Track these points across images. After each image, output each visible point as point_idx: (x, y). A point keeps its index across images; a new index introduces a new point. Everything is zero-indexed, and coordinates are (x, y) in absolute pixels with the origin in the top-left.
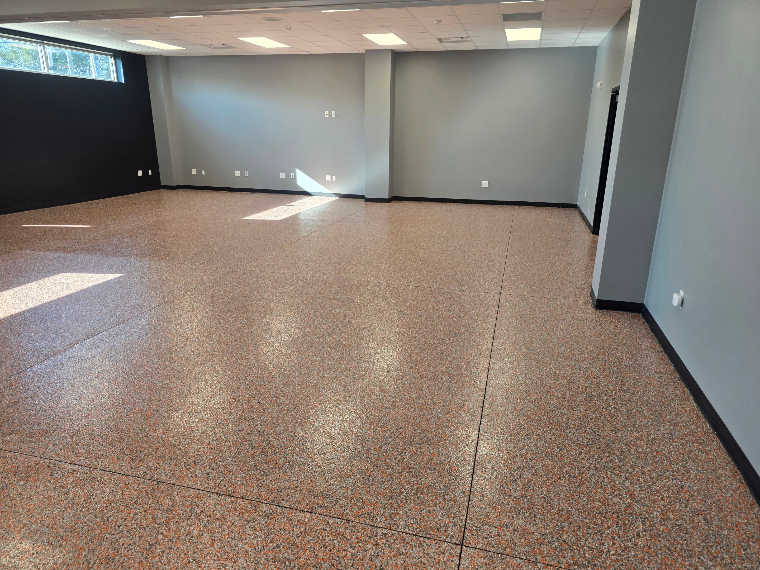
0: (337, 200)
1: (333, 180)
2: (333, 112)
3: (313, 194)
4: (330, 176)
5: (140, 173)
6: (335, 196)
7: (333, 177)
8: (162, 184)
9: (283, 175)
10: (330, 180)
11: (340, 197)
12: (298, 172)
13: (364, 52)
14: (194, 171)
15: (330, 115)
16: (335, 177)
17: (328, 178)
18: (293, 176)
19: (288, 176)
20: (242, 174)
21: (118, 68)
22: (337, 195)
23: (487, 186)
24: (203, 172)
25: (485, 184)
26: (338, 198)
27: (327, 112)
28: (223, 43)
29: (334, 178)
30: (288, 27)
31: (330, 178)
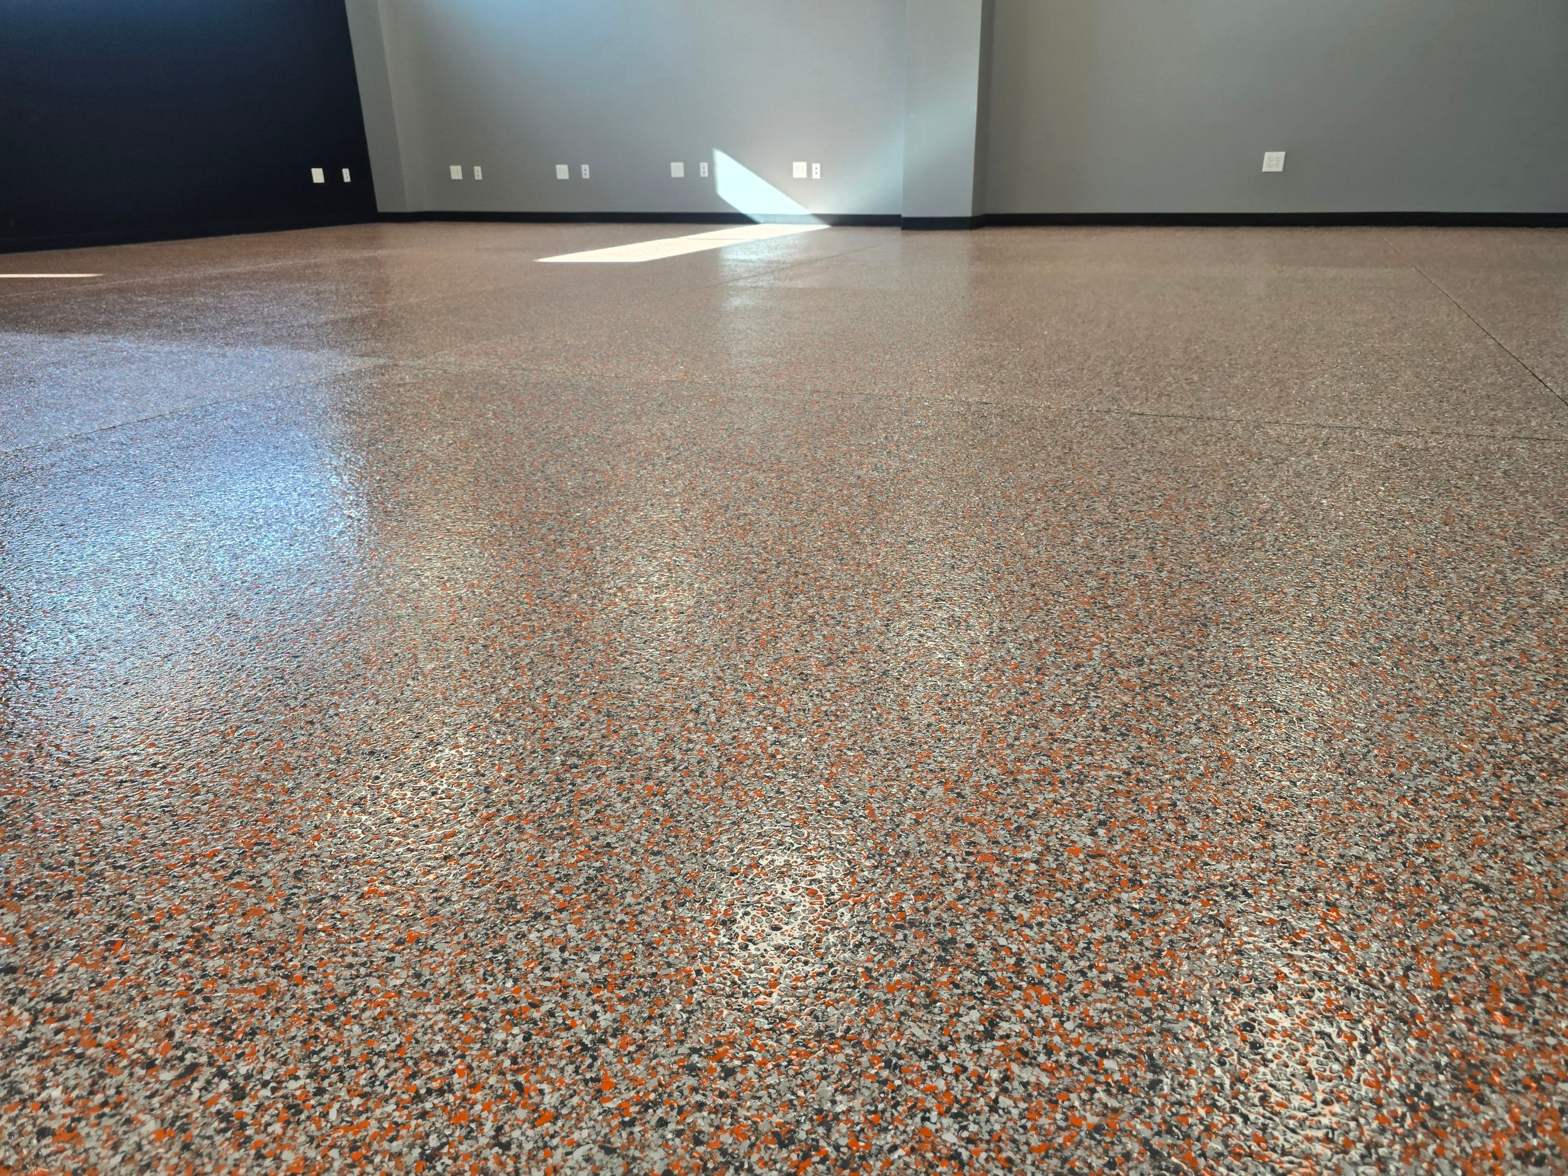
1: (814, 176)
3: (756, 218)
4: (805, 164)
5: (318, 176)
6: (818, 221)
8: (382, 207)
9: (677, 170)
10: (804, 175)
12: (722, 159)
14: (456, 172)
16: (818, 165)
17: (799, 170)
18: (707, 171)
19: (692, 169)
20: (575, 171)
22: (823, 218)
23: (1280, 169)
24: (478, 172)
25: (1273, 161)
26: (826, 227)
29: (816, 167)
31: (805, 169)
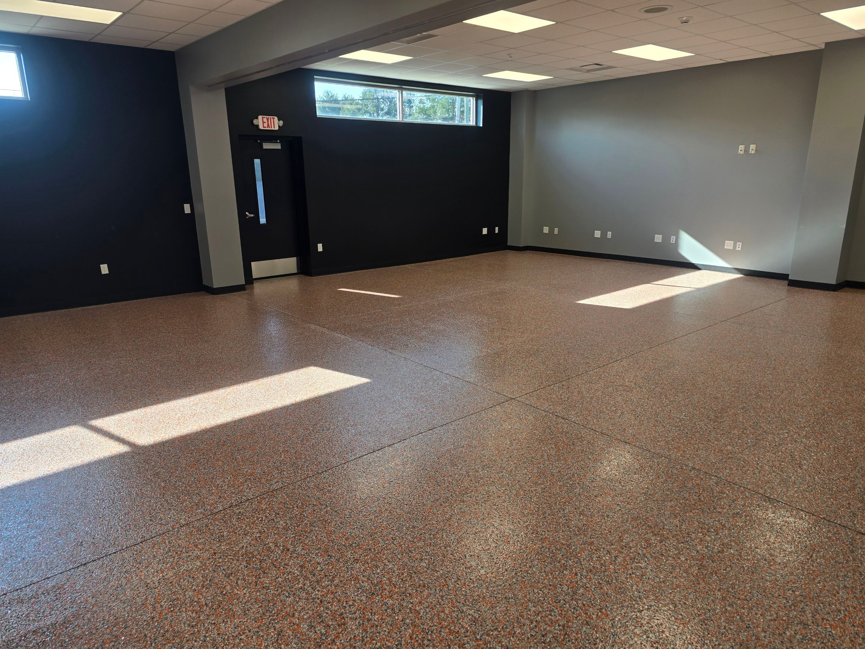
0: (741, 278)
1: (737, 249)
2: (753, 147)
3: (700, 267)
4: (732, 242)
5: (485, 231)
6: (736, 272)
7: (738, 243)
8: (509, 243)
9: (658, 238)
10: (732, 248)
11: (745, 275)
12: (684, 235)
13: (823, 46)
14: (546, 230)
15: (746, 151)
16: (741, 244)
17: (729, 245)
18: (674, 240)
19: (666, 239)
20: (604, 234)
21: (478, 110)
22: (740, 271)
24: (556, 231)
27: (742, 147)
28: (597, 62)
29: (739, 245)
30: (684, 19)
31: (732, 245)
